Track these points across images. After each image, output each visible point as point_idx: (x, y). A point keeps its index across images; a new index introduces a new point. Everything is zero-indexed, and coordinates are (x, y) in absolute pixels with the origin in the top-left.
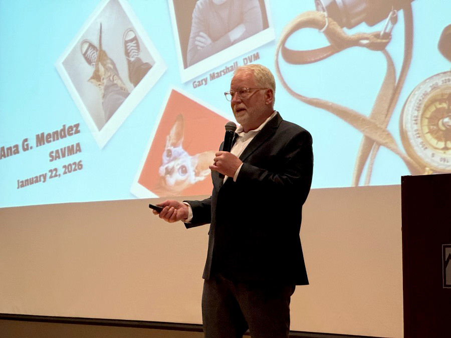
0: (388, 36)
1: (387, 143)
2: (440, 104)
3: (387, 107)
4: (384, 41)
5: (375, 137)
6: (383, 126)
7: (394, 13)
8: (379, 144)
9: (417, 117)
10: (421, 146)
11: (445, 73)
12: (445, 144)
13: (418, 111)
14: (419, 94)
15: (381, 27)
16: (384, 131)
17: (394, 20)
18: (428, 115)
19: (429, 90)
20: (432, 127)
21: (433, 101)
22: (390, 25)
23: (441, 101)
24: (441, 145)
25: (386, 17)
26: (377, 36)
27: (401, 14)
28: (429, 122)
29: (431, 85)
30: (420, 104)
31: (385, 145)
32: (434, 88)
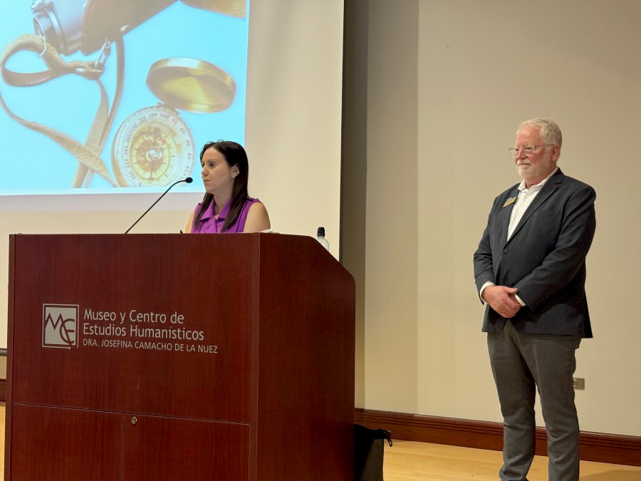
0: (101, 66)
1: (100, 171)
2: (147, 137)
3: (100, 136)
4: (98, 71)
5: (90, 164)
6: (97, 154)
7: (107, 45)
8: (93, 171)
9: (127, 147)
10: (129, 175)
11: (152, 107)
12: (151, 175)
13: (128, 141)
14: (129, 125)
15: (95, 57)
16: (97, 159)
17: (108, 52)
18: (137, 146)
19: (138, 122)
20: (140, 158)
21: (142, 133)
22: (104, 56)
23: (148, 134)
24: (148, 175)
25: (101, 48)
26: (92, 65)
27: (114, 46)
28: (138, 153)
29: (140, 117)
30: (130, 136)
31: (98, 172)
32: (142, 121)
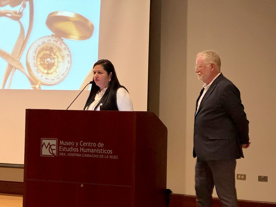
0: (21, 13)
1: (19, 68)
2: (46, 51)
3: (20, 50)
4: (19, 16)
5: (14, 64)
6: (18, 59)
7: (24, 3)
8: (16, 68)
9: (35, 56)
10: (36, 71)
11: (48, 36)
12: (48, 71)
13: (35, 53)
14: (36, 45)
15: (17, 8)
16: (18, 62)
17: (24, 6)
18: (40, 56)
19: (41, 44)
20: (41, 62)
21: (43, 49)
22: (22, 9)
24: (46, 71)
25: (20, 4)
26: (16, 13)
27: (28, 3)
28: (40, 60)
29: (42, 41)
30: (36, 50)
32: (43, 43)
